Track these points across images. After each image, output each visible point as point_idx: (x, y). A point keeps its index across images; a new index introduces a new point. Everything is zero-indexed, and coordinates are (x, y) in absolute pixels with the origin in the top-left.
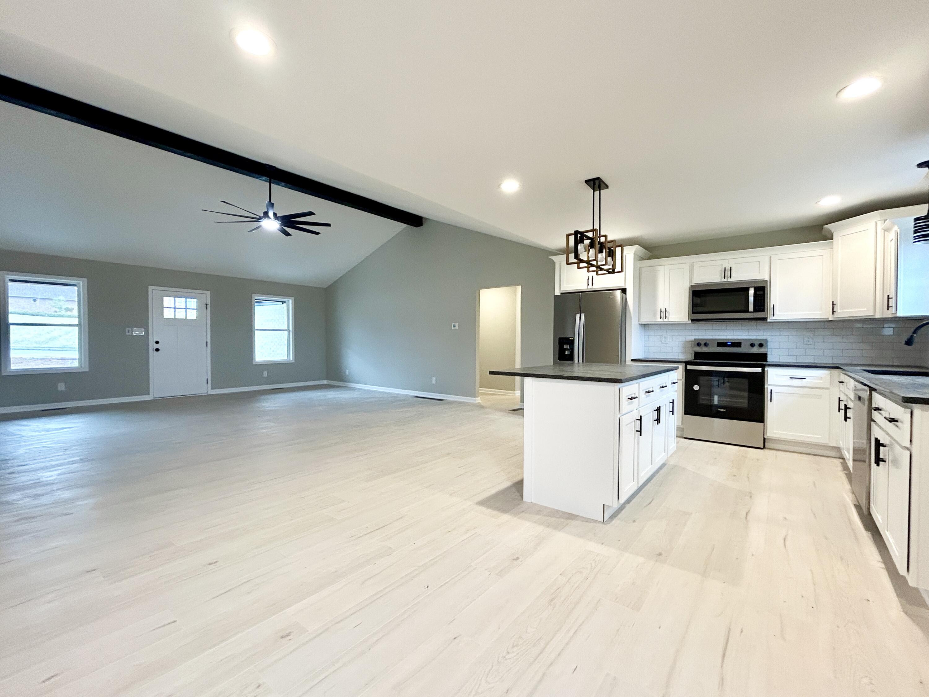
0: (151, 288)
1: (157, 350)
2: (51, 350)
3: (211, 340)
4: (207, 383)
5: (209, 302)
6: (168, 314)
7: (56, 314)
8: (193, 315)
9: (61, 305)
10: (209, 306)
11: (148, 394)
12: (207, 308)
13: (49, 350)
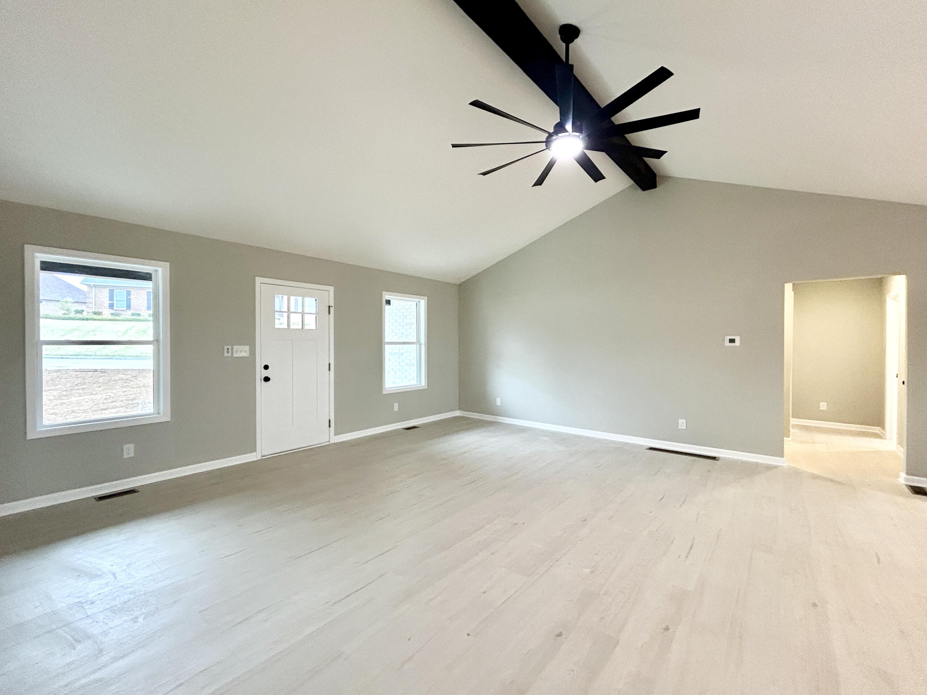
0: (258, 280)
1: (267, 379)
2: (63, 358)
3: (335, 359)
4: (330, 426)
5: (332, 304)
6: (280, 323)
7: (66, 316)
8: (311, 323)
9: (68, 307)
10: (332, 309)
11: (254, 450)
12: (329, 313)
13: (62, 358)
